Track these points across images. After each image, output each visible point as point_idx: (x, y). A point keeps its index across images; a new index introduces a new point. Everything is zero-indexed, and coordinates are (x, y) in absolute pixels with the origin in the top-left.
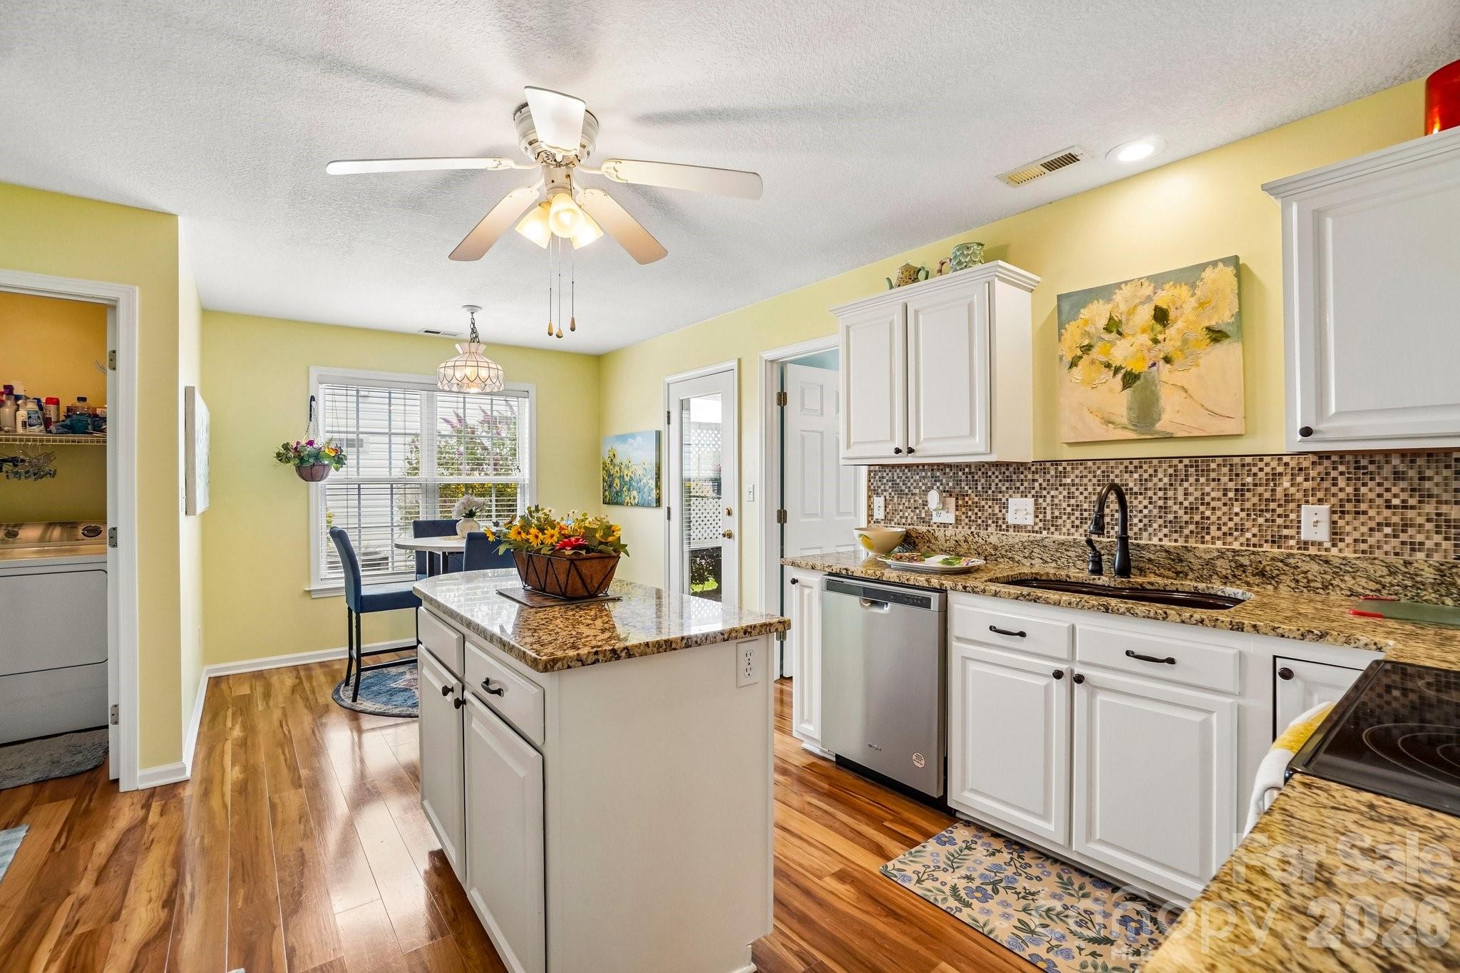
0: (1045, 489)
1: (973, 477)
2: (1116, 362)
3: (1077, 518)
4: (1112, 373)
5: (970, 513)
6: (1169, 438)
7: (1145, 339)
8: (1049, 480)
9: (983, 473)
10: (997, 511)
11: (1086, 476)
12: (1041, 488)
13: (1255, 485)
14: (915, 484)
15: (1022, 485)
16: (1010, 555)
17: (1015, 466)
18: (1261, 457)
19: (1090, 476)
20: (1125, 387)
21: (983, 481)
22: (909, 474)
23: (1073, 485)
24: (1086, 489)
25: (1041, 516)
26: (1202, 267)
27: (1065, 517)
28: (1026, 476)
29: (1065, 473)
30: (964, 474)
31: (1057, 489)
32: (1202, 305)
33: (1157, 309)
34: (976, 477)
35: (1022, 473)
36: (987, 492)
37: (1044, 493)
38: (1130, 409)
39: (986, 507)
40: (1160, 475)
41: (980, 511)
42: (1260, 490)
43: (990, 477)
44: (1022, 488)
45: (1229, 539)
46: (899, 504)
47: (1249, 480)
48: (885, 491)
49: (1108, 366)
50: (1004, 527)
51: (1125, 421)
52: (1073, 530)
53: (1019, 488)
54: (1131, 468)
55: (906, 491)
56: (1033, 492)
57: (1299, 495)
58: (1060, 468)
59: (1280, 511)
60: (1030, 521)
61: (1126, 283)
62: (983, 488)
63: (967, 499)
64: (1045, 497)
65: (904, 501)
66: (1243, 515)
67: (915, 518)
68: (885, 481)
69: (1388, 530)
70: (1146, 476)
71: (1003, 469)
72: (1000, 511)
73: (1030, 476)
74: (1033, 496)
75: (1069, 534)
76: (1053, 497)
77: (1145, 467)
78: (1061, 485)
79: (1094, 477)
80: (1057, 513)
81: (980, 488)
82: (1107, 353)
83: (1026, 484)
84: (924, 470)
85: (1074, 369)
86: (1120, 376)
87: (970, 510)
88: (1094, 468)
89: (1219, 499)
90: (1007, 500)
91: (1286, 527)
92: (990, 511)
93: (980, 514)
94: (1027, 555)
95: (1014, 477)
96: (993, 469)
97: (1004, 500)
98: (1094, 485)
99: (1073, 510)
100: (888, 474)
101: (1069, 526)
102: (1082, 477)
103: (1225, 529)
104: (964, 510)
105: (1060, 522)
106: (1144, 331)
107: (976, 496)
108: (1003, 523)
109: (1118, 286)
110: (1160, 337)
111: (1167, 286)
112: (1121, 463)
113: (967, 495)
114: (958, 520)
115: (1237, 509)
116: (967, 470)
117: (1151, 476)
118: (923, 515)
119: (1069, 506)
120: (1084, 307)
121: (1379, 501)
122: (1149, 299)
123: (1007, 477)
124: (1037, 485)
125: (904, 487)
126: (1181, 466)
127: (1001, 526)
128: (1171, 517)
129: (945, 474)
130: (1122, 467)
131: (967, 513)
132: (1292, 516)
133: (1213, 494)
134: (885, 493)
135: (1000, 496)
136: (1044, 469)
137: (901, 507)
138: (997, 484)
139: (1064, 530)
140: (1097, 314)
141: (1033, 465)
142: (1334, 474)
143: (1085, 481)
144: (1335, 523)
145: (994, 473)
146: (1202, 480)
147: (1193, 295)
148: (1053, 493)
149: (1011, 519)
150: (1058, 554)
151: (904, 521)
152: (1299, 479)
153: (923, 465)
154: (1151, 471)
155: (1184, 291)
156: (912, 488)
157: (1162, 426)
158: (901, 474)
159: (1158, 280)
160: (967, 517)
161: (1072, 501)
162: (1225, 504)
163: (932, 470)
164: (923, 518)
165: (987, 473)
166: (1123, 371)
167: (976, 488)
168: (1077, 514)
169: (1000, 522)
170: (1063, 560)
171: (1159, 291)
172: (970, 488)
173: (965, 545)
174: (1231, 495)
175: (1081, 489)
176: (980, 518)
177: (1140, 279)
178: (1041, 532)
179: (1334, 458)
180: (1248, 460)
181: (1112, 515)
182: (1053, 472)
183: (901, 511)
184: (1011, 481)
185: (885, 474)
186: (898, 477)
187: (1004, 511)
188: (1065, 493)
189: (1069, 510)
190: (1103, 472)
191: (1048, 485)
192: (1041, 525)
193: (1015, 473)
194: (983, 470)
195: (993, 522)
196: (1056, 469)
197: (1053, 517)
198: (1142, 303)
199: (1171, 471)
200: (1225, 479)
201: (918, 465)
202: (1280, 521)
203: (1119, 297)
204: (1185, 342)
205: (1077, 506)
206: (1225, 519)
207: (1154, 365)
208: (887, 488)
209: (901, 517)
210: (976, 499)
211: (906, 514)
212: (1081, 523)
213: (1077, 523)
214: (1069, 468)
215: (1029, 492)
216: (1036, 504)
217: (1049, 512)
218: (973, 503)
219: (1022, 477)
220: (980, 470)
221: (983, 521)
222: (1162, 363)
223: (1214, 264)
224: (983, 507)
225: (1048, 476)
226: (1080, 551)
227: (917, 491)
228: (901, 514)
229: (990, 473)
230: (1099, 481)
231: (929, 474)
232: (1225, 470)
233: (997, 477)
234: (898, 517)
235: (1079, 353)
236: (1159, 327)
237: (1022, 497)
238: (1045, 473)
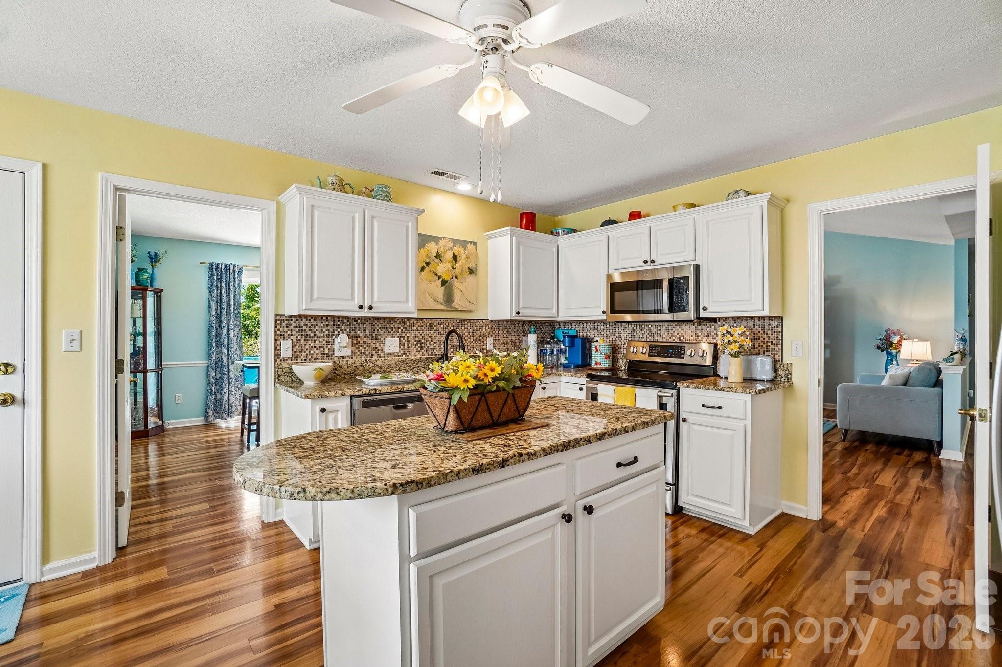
0: (404, 333)
1: (363, 326)
2: (439, 274)
3: (419, 347)
4: (437, 278)
5: (361, 348)
6: (456, 310)
7: (449, 266)
8: (406, 328)
9: (370, 323)
10: (378, 345)
11: (423, 326)
12: (402, 332)
13: (477, 330)
14: (319, 330)
15: (392, 330)
16: (389, 370)
17: (388, 319)
18: (478, 320)
19: (425, 326)
20: (442, 286)
21: (369, 328)
22: (314, 323)
23: (417, 330)
24: (423, 333)
25: (402, 347)
26: (468, 242)
27: (413, 347)
28: (394, 326)
29: (414, 324)
30: (357, 323)
31: (410, 333)
32: (467, 257)
33: (454, 254)
34: (365, 326)
35: (392, 324)
36: (372, 335)
37: (404, 335)
38: (444, 296)
39: (372, 344)
40: (450, 326)
41: (368, 346)
42: (478, 332)
43: (374, 326)
44: (392, 332)
45: (470, 351)
46: (305, 345)
47: (475, 328)
48: (292, 335)
49: (436, 274)
50: (382, 355)
51: (442, 301)
52: (417, 353)
53: (390, 332)
54: (440, 323)
55: (312, 335)
56: (398, 334)
57: (487, 334)
58: (412, 322)
59: (482, 340)
60: (397, 350)
61: (444, 238)
62: (370, 332)
63: (359, 339)
64: (404, 337)
65: (310, 342)
66: (474, 342)
67: (320, 354)
68: (291, 327)
69: (504, 345)
70: (445, 326)
71: (382, 321)
72: (380, 346)
73: (396, 326)
74: (398, 337)
75: (415, 356)
76: (408, 337)
77: (445, 322)
78: (412, 331)
79: (426, 326)
80: (410, 345)
81: (368, 332)
82: (436, 269)
83: (394, 330)
84: (327, 320)
85: (422, 273)
86: (440, 280)
87: (361, 346)
88: (426, 322)
89: (467, 336)
90: (384, 339)
91: (484, 346)
92: (374, 346)
93: (367, 348)
94: (398, 369)
95: (388, 326)
96: (376, 321)
97: (382, 339)
98: (426, 330)
99: (417, 343)
100: (294, 322)
101: (415, 351)
102: (421, 326)
103: (469, 348)
104: (357, 346)
105: (411, 350)
106: (449, 263)
107: (365, 337)
108: (382, 353)
109: (441, 238)
110: (455, 267)
111: (457, 246)
112: (437, 320)
113: (359, 337)
114: (353, 353)
115: (472, 340)
116: (359, 321)
117: (447, 326)
118: (327, 352)
119: (415, 341)
120: (427, 243)
121: (502, 336)
122: (451, 249)
123: (384, 326)
124: (400, 330)
125: (309, 332)
126: (457, 323)
127: (380, 354)
128: (453, 344)
129: (343, 323)
130: (437, 322)
131: (359, 348)
132: (485, 341)
133: (466, 334)
134: (292, 337)
135: (380, 337)
136: (404, 322)
137: (307, 347)
138: (378, 330)
139: (413, 353)
140: (432, 248)
141: (398, 320)
142: (494, 327)
143: (422, 328)
144: (494, 343)
145: (376, 323)
146: (463, 328)
147: (465, 253)
148: (408, 335)
149: (387, 350)
150: (413, 366)
151: (310, 357)
152: (487, 328)
153: (327, 317)
154: (447, 324)
155: (462, 250)
156: (317, 332)
157: (454, 305)
158: (307, 323)
159: (455, 242)
160: (359, 351)
161: (417, 339)
162: (469, 338)
163: (334, 320)
164: (327, 354)
165: (372, 323)
166: (442, 278)
167: (366, 332)
168: (419, 345)
169: (380, 352)
170: (415, 369)
171: (455, 247)
172: (361, 333)
173: (361, 369)
174: (471, 334)
175: (421, 332)
176: (368, 351)
177: (448, 239)
178: (402, 356)
179: (494, 321)
180: (475, 321)
181: (433, 345)
182: (408, 324)
183: (307, 350)
184: (386, 328)
185: (291, 322)
186: (304, 325)
187: (382, 345)
188: (414, 335)
189: (415, 343)
190: (430, 324)
191: (406, 330)
192: (402, 352)
193: (388, 324)
194: (369, 321)
195: (376, 353)
196: (410, 322)
197: (408, 348)
198: (449, 250)
199: (453, 324)
200: (469, 328)
201: (322, 317)
202: (482, 343)
203: (441, 243)
204: (462, 271)
205: (419, 341)
206: (469, 344)
207: (452, 278)
208: (294, 332)
209: (307, 354)
210: (365, 339)
211: (312, 352)
212: (421, 349)
213: (419, 349)
214: (415, 322)
215: (396, 335)
216: (400, 341)
217: (406, 345)
218: (363, 342)
219: (392, 326)
220: (368, 321)
221: (369, 353)
222: (455, 277)
223: (471, 242)
224: (370, 344)
225: (406, 326)
226: (423, 363)
227: (322, 335)
228: (307, 352)
229: (374, 324)
230: (428, 328)
231: (332, 323)
232: (469, 324)
233: (378, 326)
234: (305, 354)
235: (425, 265)
236: (454, 262)
237: (392, 337)
238: (404, 324)
